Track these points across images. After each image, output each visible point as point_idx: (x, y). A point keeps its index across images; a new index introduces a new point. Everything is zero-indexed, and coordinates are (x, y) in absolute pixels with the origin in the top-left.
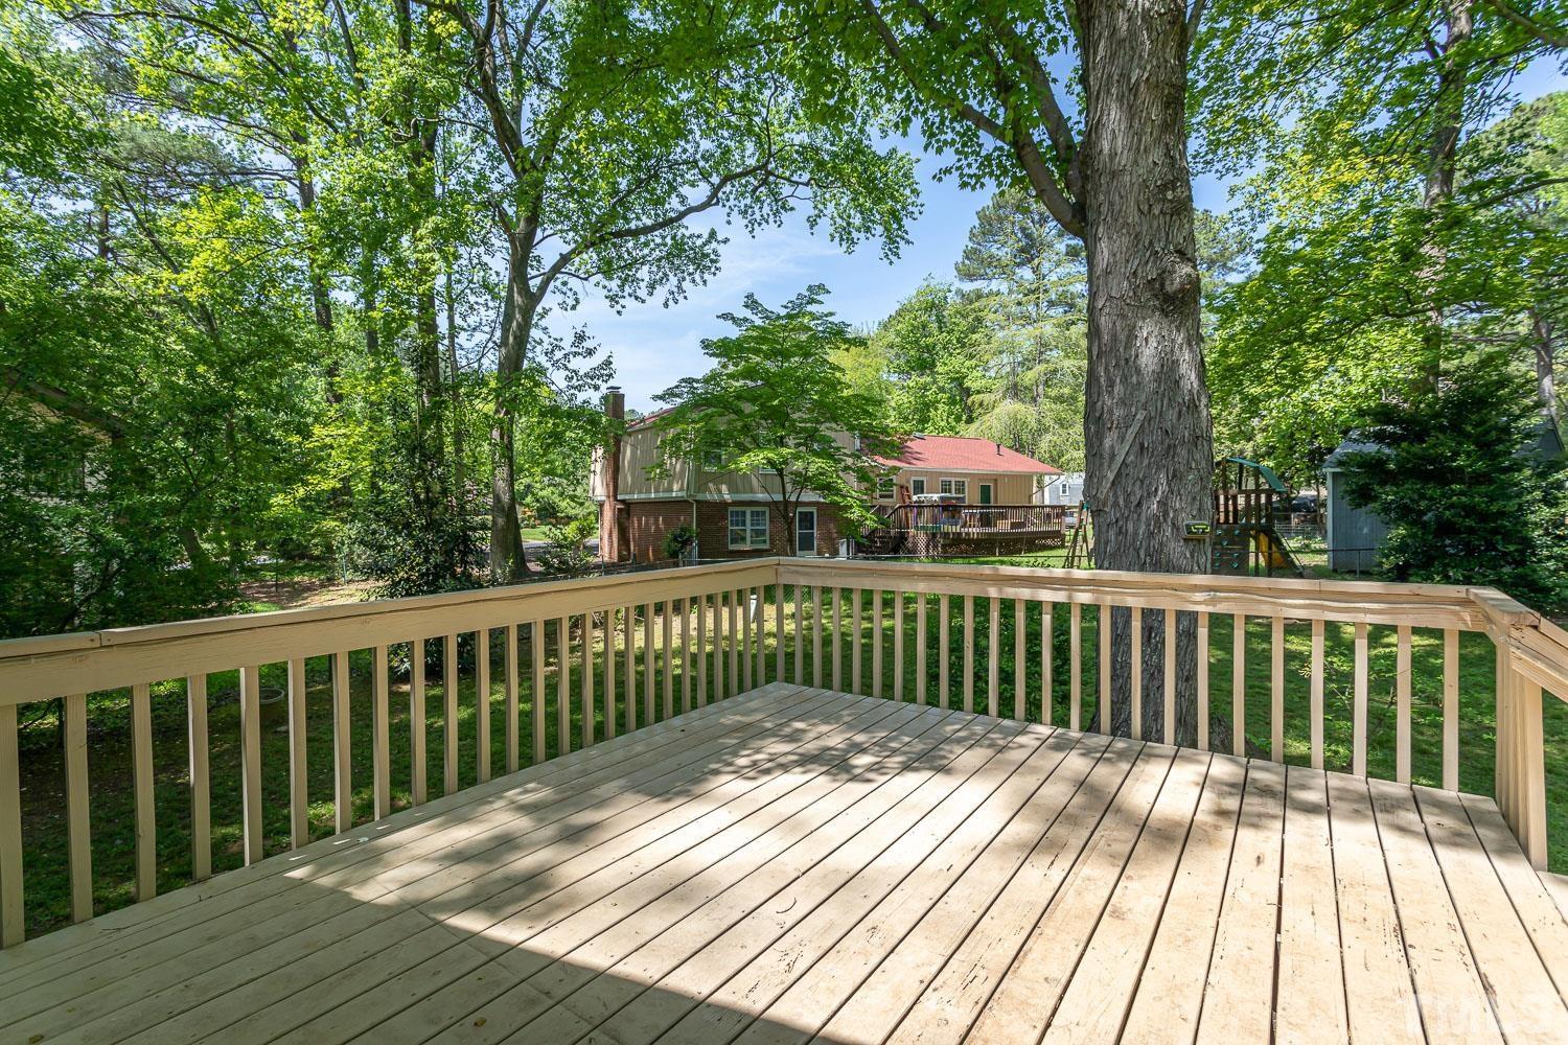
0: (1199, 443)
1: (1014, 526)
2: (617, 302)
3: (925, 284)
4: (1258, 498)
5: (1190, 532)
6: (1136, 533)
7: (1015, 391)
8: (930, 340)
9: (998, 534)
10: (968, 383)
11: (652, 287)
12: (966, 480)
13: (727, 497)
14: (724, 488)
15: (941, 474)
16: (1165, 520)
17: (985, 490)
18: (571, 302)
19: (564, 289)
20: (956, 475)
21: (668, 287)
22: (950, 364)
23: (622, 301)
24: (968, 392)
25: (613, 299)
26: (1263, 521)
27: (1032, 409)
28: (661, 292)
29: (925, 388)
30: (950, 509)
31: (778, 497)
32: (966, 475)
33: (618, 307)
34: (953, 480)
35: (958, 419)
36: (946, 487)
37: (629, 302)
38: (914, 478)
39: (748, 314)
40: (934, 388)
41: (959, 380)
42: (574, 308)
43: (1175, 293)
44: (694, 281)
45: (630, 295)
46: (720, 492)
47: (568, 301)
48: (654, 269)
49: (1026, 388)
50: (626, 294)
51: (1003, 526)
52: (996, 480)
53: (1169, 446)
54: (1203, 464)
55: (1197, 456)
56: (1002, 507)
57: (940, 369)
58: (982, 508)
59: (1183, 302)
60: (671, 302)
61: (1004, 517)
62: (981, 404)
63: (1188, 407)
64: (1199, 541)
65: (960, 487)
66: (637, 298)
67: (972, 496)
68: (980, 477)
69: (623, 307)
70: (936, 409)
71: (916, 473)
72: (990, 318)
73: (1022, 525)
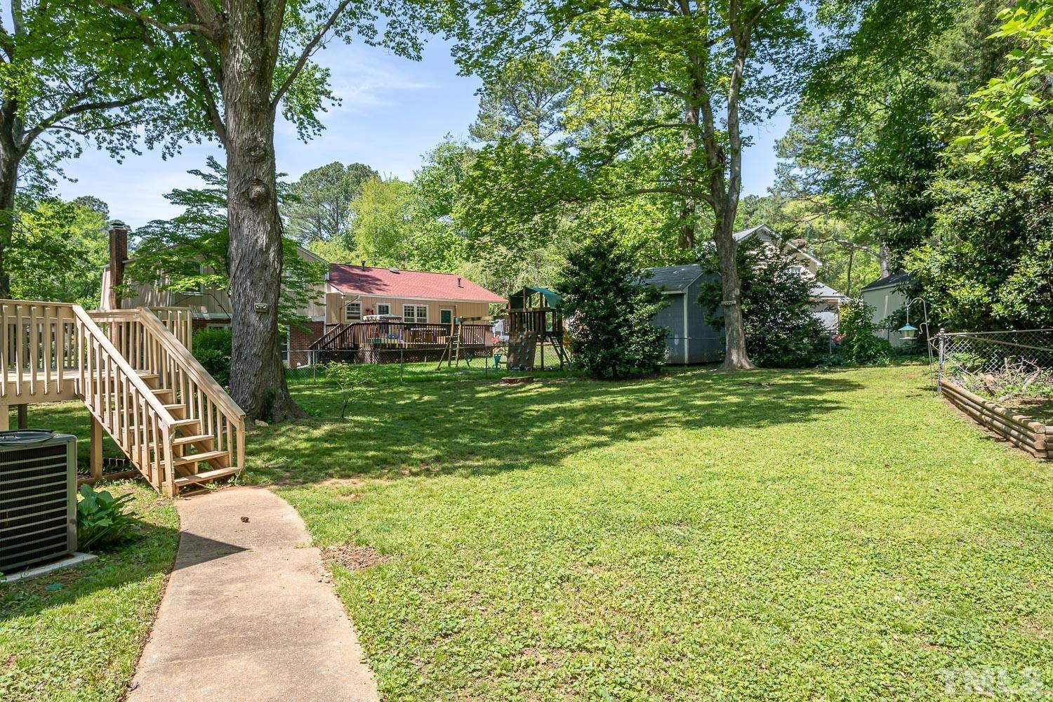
2: (118, 153)
3: (446, 141)
11: (150, 142)
12: (427, 306)
13: (206, 316)
14: (203, 309)
15: (404, 301)
17: (446, 314)
18: (73, 151)
19: (67, 140)
20: (423, 302)
21: (163, 143)
23: (121, 152)
25: (114, 151)
28: (159, 146)
32: (433, 302)
33: (119, 158)
34: (416, 306)
37: (128, 153)
38: (378, 304)
39: (211, 171)
42: (77, 156)
44: (188, 139)
45: (128, 148)
46: (200, 312)
47: (70, 150)
48: (151, 127)
50: (124, 147)
52: (460, 306)
60: (167, 156)
65: (423, 312)
66: (134, 151)
67: (433, 318)
68: (440, 304)
69: (123, 157)
71: (382, 299)
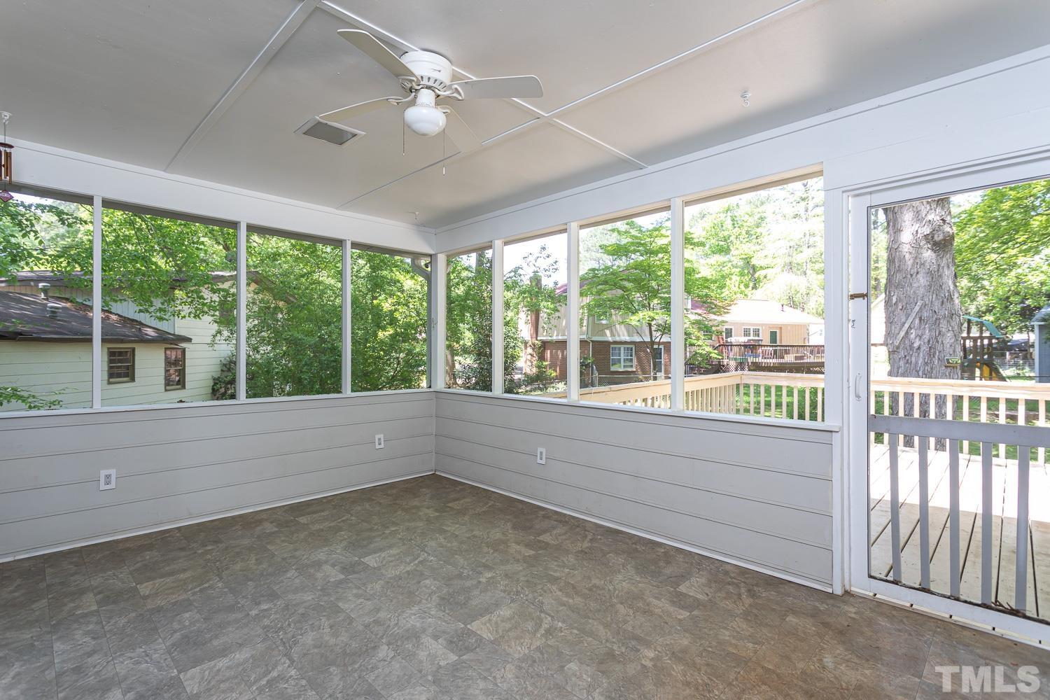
0: (954, 317)
1: (796, 358)
4: (982, 342)
5: (949, 363)
6: (917, 363)
7: (790, 267)
8: (726, 233)
9: (786, 363)
10: (754, 262)
12: (760, 328)
13: (610, 339)
14: (608, 334)
15: (743, 324)
16: (934, 357)
17: (773, 335)
20: (753, 325)
22: (740, 249)
24: (754, 269)
26: (986, 357)
27: (803, 279)
29: (723, 264)
30: (752, 347)
31: (647, 339)
32: (759, 325)
34: (752, 328)
35: (747, 286)
36: (747, 333)
38: (725, 327)
40: (729, 265)
41: (747, 261)
43: (940, 241)
49: (798, 264)
51: (789, 358)
52: (781, 328)
53: (936, 319)
54: (956, 327)
55: (953, 324)
56: (786, 346)
57: (733, 252)
58: (772, 346)
59: (945, 246)
61: (787, 352)
62: (765, 277)
63: (948, 299)
64: (954, 367)
65: (757, 333)
67: (766, 339)
68: (769, 326)
70: (730, 279)
71: (727, 323)
72: (770, 217)
73: (801, 358)
